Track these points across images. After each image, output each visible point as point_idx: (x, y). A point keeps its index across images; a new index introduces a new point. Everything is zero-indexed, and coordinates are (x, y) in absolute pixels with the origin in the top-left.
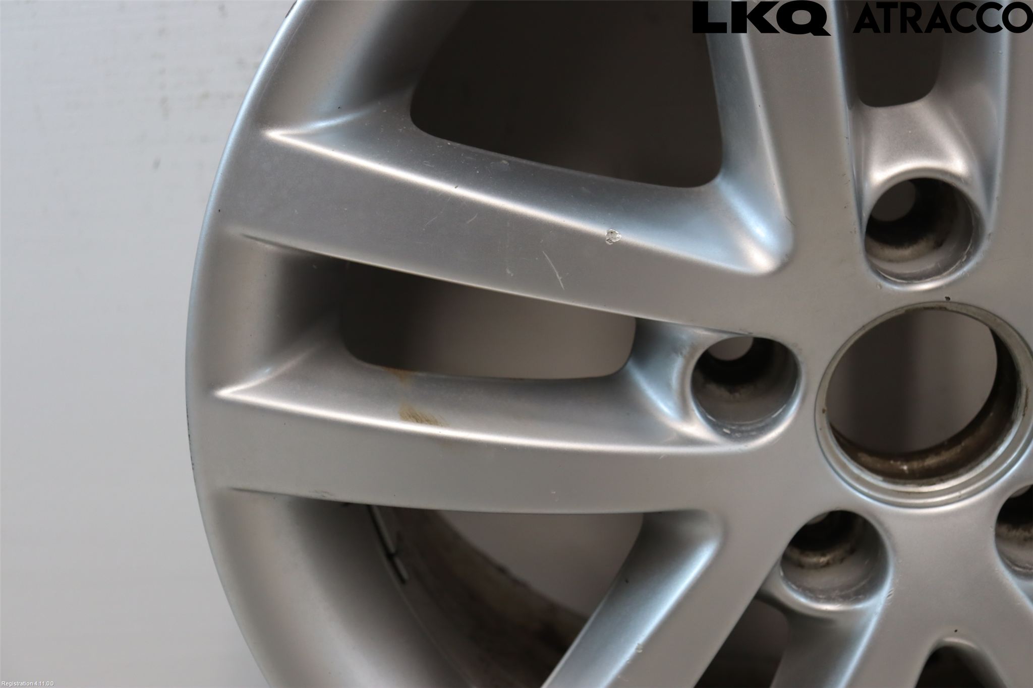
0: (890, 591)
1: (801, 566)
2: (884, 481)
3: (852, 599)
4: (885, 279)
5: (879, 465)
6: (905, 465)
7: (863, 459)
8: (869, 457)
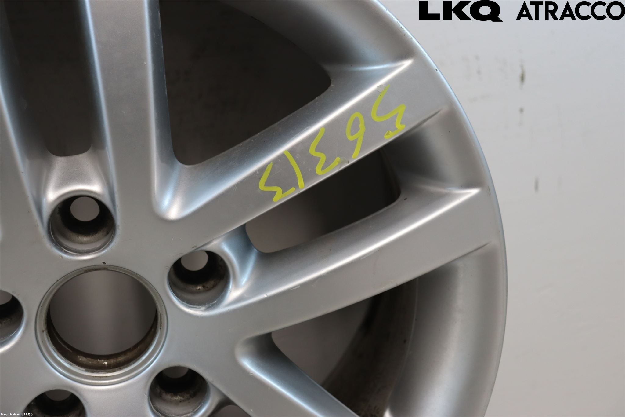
2: (86, 371)
4: (66, 253)
5: (90, 362)
6: (106, 361)
7: (80, 359)
8: (85, 358)
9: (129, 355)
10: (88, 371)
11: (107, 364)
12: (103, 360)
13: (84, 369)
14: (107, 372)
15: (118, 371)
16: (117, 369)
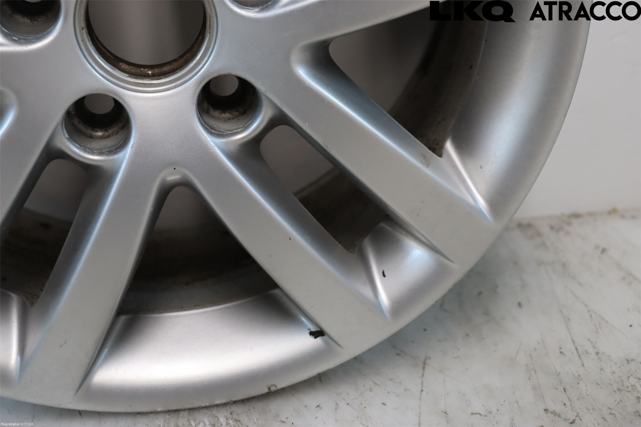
0: (133, 144)
1: (91, 137)
2: (129, 77)
3: (113, 152)
5: (133, 71)
6: (150, 71)
7: (123, 67)
8: (127, 66)
9: (174, 65)
10: (132, 77)
11: (151, 73)
12: (147, 70)
13: (127, 75)
14: (152, 80)
15: (164, 78)
16: (162, 77)
